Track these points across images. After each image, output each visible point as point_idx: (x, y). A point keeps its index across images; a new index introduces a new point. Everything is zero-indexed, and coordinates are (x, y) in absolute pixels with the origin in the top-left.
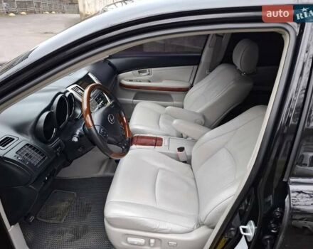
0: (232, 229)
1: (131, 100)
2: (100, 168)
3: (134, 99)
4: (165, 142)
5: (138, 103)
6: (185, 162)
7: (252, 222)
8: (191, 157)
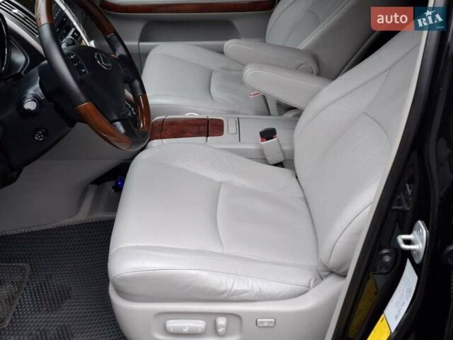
0: (385, 251)
1: (136, 43)
2: (80, 204)
3: (141, 40)
4: (230, 127)
5: (151, 48)
6: (280, 165)
7: (420, 223)
8: (292, 152)
